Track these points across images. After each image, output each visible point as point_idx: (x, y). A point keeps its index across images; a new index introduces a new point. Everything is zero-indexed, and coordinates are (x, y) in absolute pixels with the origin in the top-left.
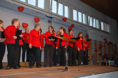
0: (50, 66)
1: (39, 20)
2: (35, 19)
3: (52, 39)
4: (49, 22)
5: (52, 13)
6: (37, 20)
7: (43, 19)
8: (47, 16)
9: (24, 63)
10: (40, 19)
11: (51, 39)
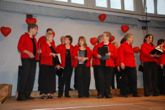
0: (155, 95)
1: (128, 29)
2: (122, 28)
3: (155, 55)
4: (144, 28)
5: (147, 15)
6: (125, 29)
7: (134, 25)
8: (139, 20)
9: (114, 90)
10: (130, 27)
11: (153, 54)
